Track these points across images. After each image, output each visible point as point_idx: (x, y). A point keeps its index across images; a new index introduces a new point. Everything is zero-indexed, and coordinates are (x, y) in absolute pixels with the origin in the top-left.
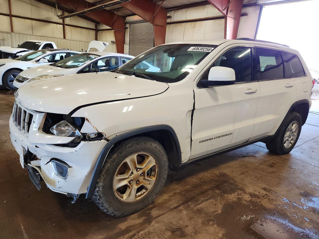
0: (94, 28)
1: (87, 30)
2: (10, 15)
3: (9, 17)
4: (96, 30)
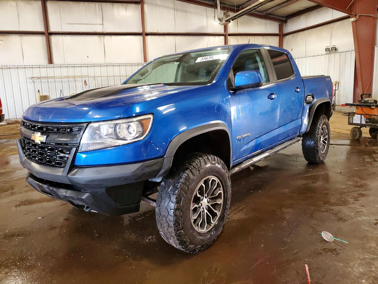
0: (277, 31)
1: (265, 37)
2: (144, 34)
3: (141, 38)
4: (281, 35)
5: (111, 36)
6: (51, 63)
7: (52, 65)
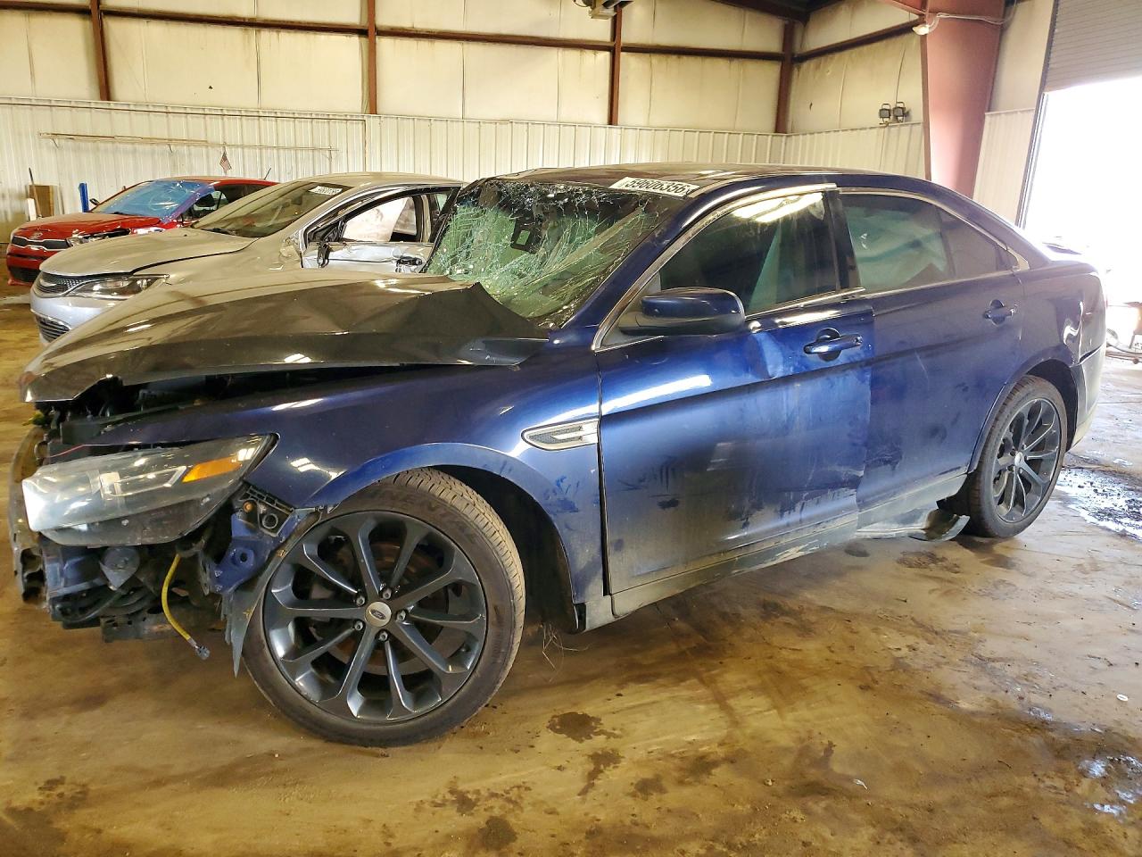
0: (775, 47)
1: (736, 65)
2: (367, 32)
4: (788, 60)
5: (278, 32)
6: (109, 99)
7: (112, 105)
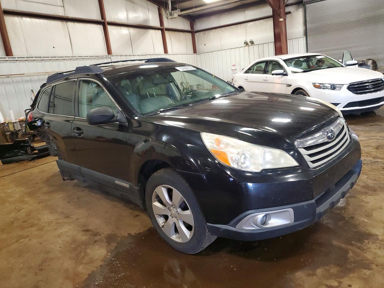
0: (189, 29)
1: (184, 34)
3: (101, 27)
4: (193, 32)
5: (74, 22)
